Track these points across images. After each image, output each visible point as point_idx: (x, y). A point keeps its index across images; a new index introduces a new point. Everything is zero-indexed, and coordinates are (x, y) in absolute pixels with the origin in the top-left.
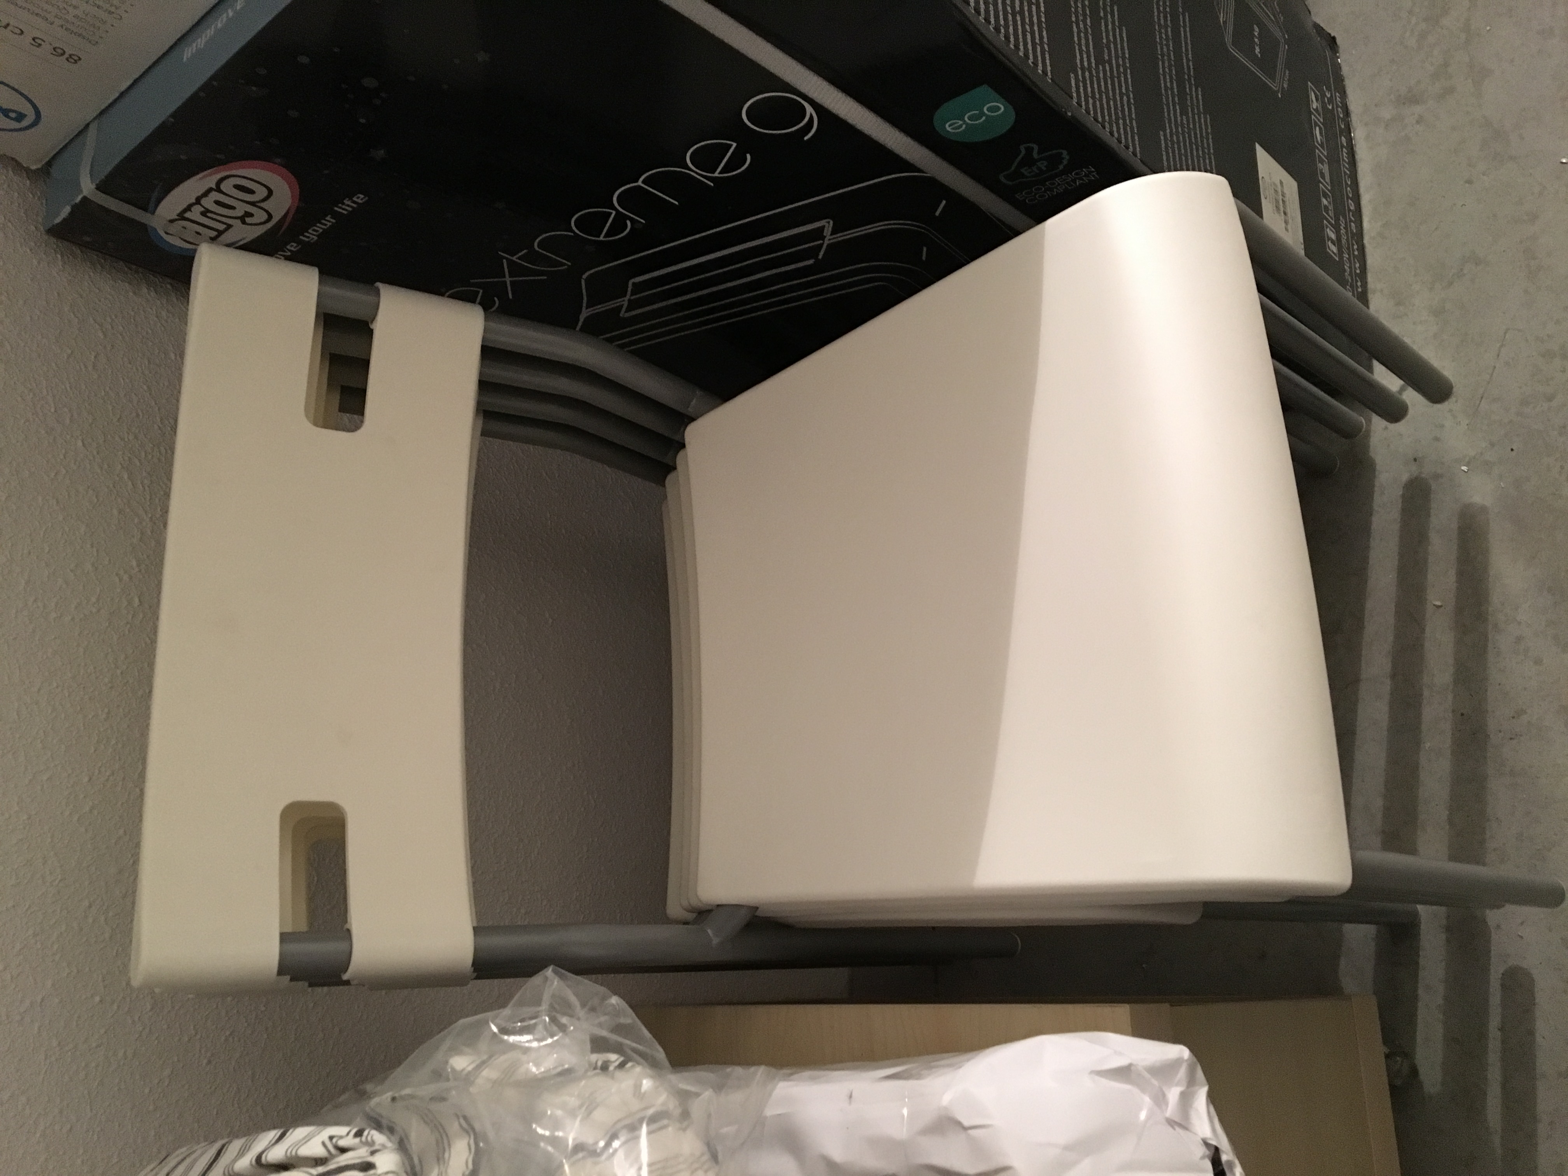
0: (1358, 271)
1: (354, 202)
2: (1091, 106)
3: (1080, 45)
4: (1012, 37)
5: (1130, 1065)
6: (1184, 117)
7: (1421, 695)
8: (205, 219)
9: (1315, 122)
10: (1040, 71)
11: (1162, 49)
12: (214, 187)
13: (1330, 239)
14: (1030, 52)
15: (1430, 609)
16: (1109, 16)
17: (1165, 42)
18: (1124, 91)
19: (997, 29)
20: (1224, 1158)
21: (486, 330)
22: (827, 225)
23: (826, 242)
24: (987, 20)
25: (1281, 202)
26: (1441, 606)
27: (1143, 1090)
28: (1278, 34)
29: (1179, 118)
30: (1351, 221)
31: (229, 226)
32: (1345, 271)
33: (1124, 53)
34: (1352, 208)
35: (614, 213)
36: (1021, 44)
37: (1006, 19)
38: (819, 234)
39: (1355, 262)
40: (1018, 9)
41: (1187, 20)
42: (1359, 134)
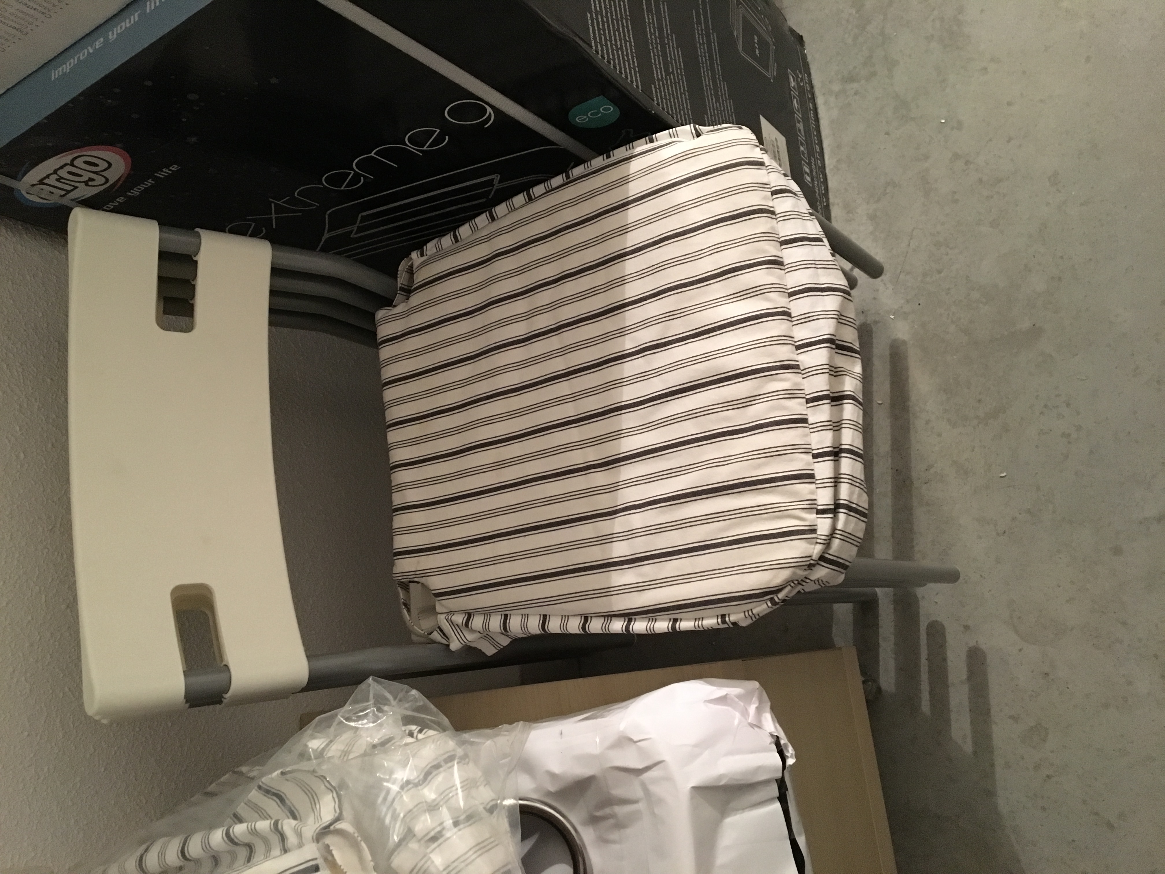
0: (823, 192)
1: (171, 170)
2: (665, 105)
3: (655, 64)
4: (617, 65)
5: (727, 694)
6: (718, 103)
7: (873, 459)
8: (59, 183)
9: (794, 96)
10: (635, 86)
11: (702, 59)
12: (69, 163)
13: (806, 173)
14: (628, 74)
15: (875, 405)
16: (671, 42)
17: (703, 55)
18: (682, 91)
19: (609, 62)
20: (782, 742)
21: (273, 257)
22: (496, 177)
23: (495, 188)
24: (603, 56)
25: (777, 152)
26: (882, 404)
27: (734, 708)
28: (769, 39)
29: (715, 105)
30: (818, 159)
31: (76, 188)
32: (816, 192)
33: (680, 66)
34: (818, 150)
35: (353, 172)
36: (623, 69)
37: (613, 54)
38: (491, 183)
39: (821, 187)
40: (619, 46)
41: (715, 38)
42: (820, 101)
